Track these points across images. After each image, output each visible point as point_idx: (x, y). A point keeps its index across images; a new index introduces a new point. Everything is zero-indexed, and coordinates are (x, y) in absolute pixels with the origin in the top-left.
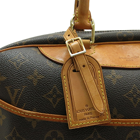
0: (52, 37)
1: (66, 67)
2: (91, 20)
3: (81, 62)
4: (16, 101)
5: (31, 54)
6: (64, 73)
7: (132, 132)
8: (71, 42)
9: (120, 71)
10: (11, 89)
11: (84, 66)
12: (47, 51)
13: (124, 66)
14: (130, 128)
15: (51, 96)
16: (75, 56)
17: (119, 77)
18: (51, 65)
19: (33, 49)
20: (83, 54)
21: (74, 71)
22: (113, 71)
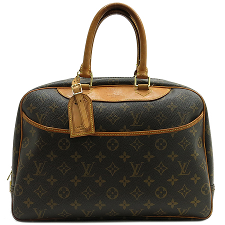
0: (66, 82)
1: (71, 101)
2: (91, 72)
3: (79, 98)
4: (42, 122)
5: (52, 93)
6: (70, 105)
7: (110, 140)
8: (75, 86)
9: (105, 103)
10: (39, 114)
11: (80, 101)
12: (62, 91)
13: (108, 101)
14: (109, 137)
15: (62, 118)
16: (76, 95)
17: (104, 107)
18: (64, 100)
19: (54, 90)
20: (81, 94)
21: (76, 104)
22: (101, 103)
